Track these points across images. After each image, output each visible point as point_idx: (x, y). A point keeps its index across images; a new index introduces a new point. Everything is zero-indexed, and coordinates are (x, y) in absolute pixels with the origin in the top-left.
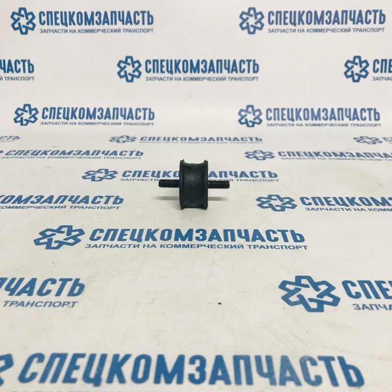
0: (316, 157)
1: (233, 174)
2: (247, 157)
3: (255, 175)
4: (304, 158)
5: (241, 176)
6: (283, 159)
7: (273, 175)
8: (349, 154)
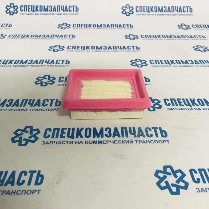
0: (158, 38)
1: (120, 47)
2: (126, 38)
3: (129, 48)
4: (152, 39)
5: (123, 49)
6: (143, 39)
7: (138, 48)
8: (174, 36)
